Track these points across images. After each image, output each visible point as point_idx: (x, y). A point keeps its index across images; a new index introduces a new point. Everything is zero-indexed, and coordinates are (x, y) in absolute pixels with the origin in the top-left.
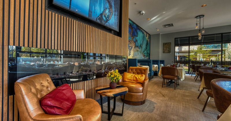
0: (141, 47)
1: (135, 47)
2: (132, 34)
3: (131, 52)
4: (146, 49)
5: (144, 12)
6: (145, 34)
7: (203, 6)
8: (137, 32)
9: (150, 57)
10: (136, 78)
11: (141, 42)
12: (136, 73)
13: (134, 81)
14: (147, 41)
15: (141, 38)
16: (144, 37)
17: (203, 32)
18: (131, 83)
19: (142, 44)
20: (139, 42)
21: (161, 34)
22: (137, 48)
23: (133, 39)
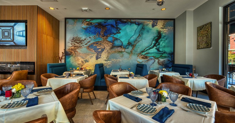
0: (133, 45)
1: (112, 48)
2: (102, 34)
3: (101, 55)
4: (155, 46)
6: (149, 23)
8: (117, 28)
9: (174, 59)
11: (132, 39)
14: (159, 32)
15: (132, 33)
16: (143, 28)
19: (136, 40)
20: (124, 40)
22: (119, 48)
23: (106, 39)
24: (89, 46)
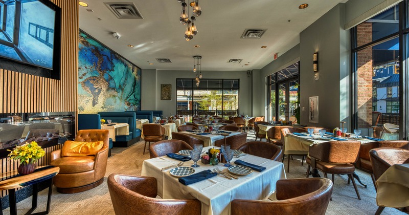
0: (122, 90)
1: (108, 90)
2: (99, 65)
3: (97, 99)
4: (133, 92)
5: (119, 35)
6: (131, 67)
7: (196, 46)
8: (112, 63)
9: (141, 106)
10: (87, 148)
11: (122, 81)
12: (91, 141)
13: (83, 153)
14: (135, 79)
15: (121, 74)
16: (128, 72)
17: (201, 77)
18: (74, 158)
19: (124, 84)
20: (117, 82)
21: (157, 69)
22: (113, 91)
23: (103, 75)
24: (84, 83)
